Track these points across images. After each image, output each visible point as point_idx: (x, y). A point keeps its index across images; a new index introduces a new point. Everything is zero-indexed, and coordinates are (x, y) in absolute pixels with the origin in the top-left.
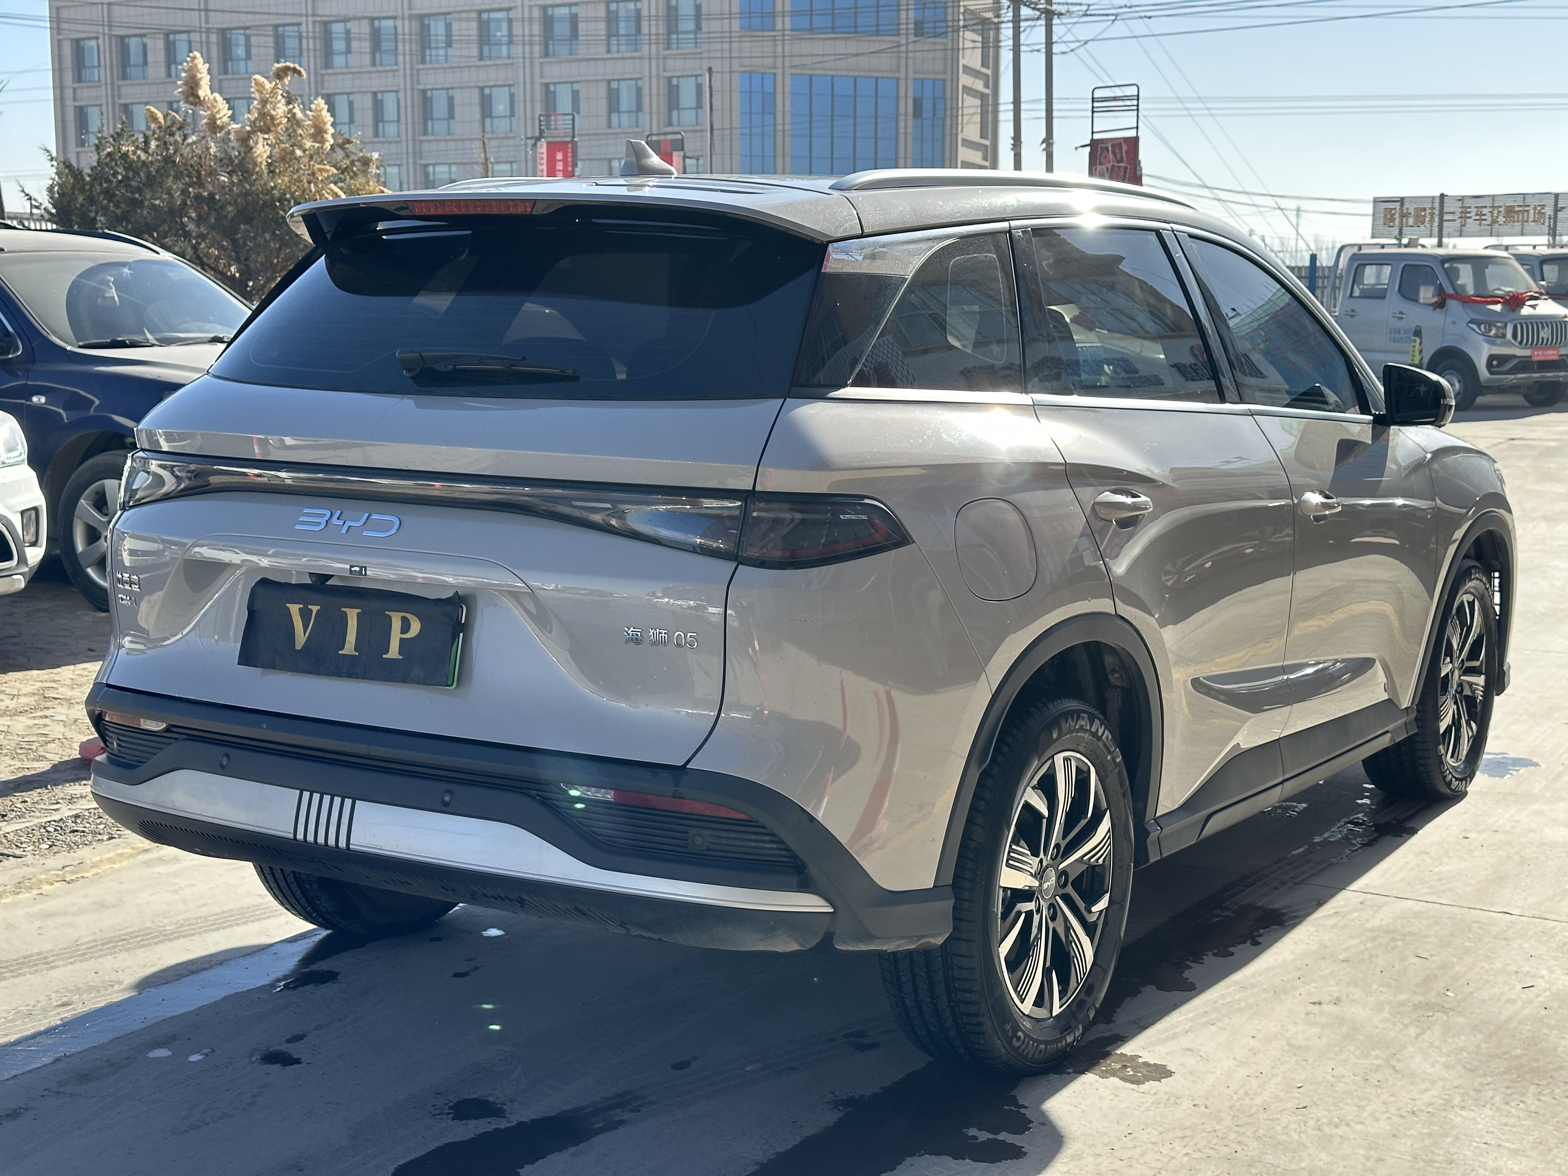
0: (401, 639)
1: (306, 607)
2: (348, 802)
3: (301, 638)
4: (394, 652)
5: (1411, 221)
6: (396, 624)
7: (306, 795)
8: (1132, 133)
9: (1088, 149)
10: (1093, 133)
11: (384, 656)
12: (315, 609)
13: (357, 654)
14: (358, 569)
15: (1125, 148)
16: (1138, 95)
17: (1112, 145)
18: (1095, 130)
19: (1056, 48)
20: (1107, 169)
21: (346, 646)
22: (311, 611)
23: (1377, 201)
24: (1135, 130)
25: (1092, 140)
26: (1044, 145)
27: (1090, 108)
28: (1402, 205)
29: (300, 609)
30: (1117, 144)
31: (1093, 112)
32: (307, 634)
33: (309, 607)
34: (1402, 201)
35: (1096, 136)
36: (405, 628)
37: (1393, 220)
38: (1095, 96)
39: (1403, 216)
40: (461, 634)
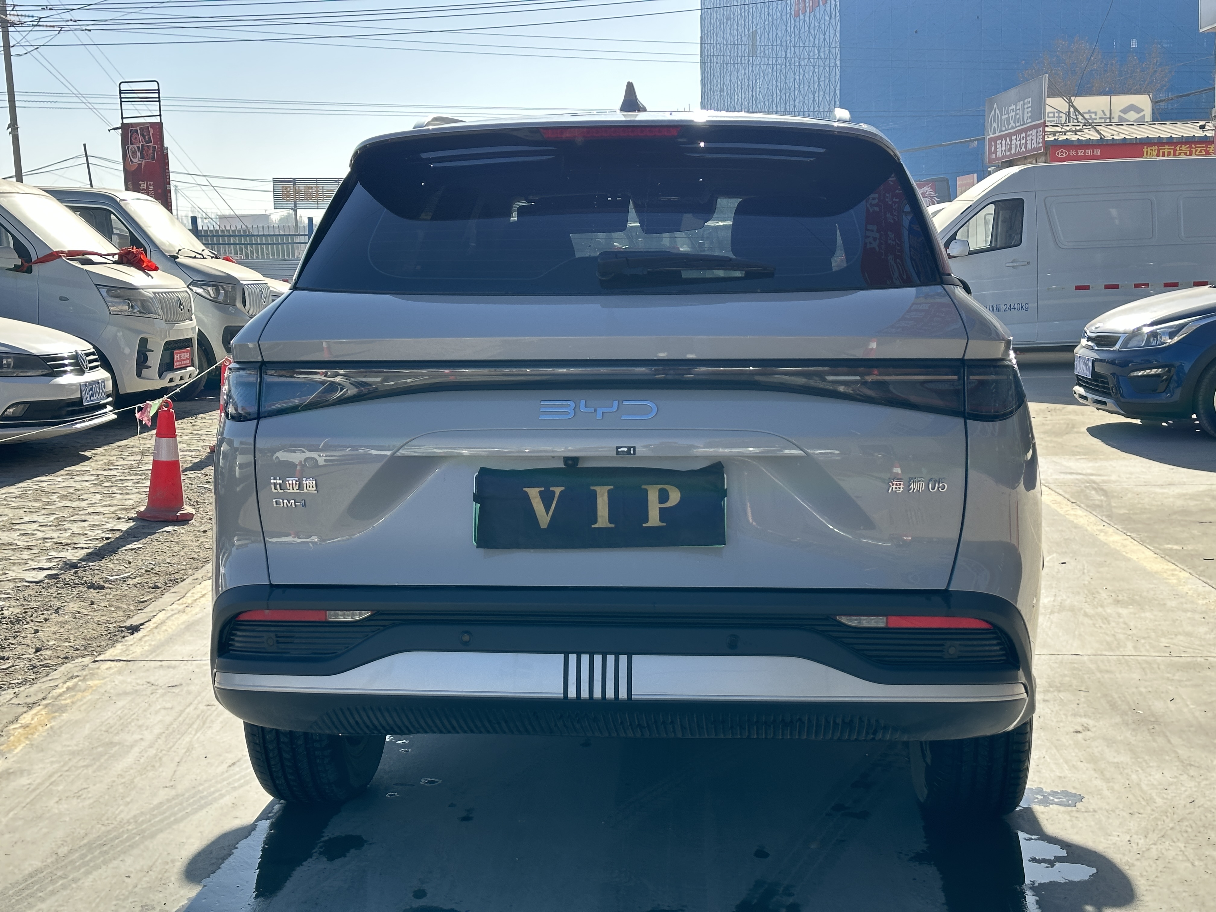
0: (660, 508)
1: (547, 490)
2: (623, 659)
3: (543, 517)
4: (654, 519)
5: (302, 196)
6: (653, 495)
7: (573, 658)
8: (157, 120)
9: (120, 131)
10: (123, 118)
11: (644, 525)
12: (558, 490)
13: (613, 526)
14: (626, 449)
15: (151, 131)
16: (159, 90)
17: (140, 129)
18: (124, 116)
19: (13, 51)
20: (138, 148)
21: (599, 520)
22: (554, 492)
23: (275, 181)
24: (159, 117)
25: (122, 123)
26: (10, 130)
27: (119, 97)
28: (294, 184)
29: (540, 492)
30: (145, 128)
31: (121, 102)
32: (550, 513)
33: (552, 489)
34: (294, 181)
35: (125, 121)
36: (664, 497)
37: (289, 196)
38: (122, 89)
39: (297, 192)
40: (726, 499)
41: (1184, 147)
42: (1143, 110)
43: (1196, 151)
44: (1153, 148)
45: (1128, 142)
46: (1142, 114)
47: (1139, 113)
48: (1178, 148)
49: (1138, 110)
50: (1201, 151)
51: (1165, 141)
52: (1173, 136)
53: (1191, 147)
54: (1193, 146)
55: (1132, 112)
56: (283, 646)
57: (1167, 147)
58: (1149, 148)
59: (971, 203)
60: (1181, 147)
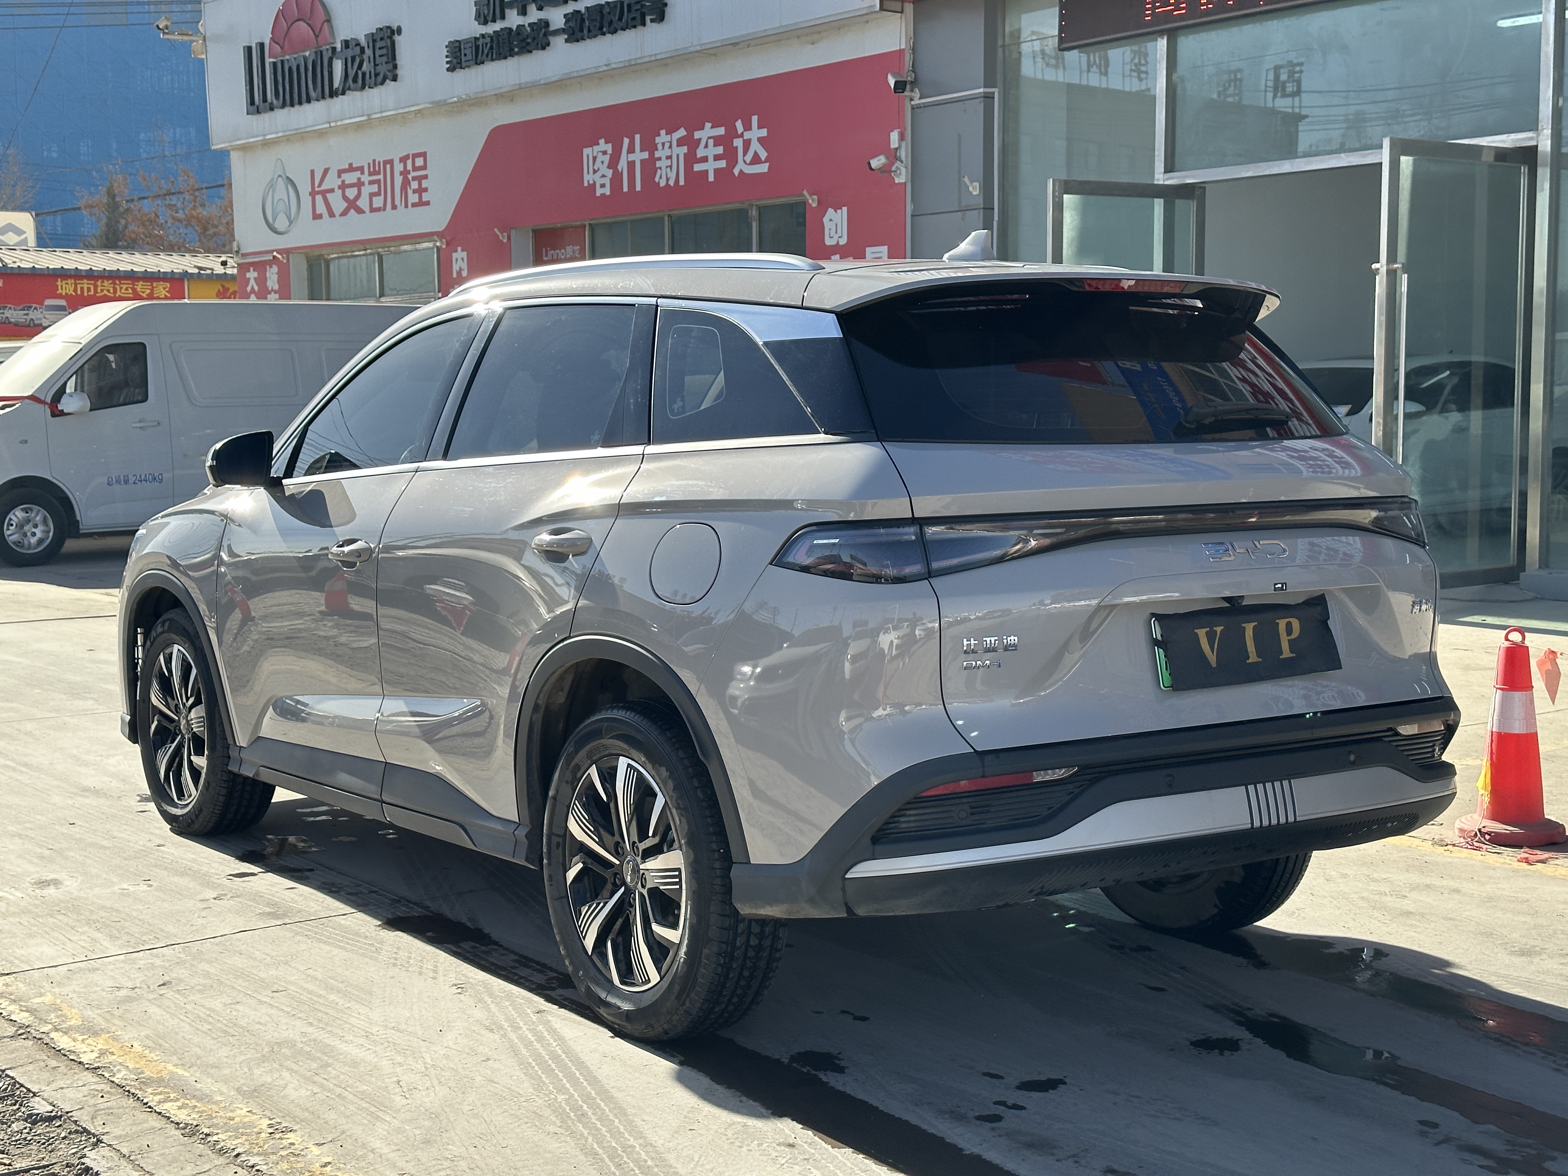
41: (106, 283)
42: (25, 232)
43: (121, 288)
44: (69, 281)
45: (38, 272)
46: (23, 236)
47: (19, 235)
48: (99, 283)
49: (19, 232)
50: (126, 289)
51: (83, 273)
52: (94, 268)
53: (115, 283)
54: (117, 282)
55: (11, 233)
56: (977, 817)
57: (85, 281)
58: (64, 282)
59: (80, 346)
60: (103, 282)
